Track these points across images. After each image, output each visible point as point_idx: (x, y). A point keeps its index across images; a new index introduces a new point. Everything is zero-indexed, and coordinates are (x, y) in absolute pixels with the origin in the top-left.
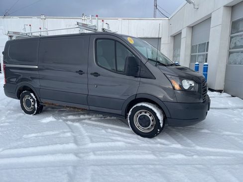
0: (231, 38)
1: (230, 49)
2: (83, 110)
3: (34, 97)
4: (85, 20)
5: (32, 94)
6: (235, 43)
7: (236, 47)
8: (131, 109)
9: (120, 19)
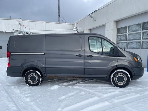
0: (117, 36)
1: (117, 41)
2: (80, 78)
3: (39, 74)
4: (20, 21)
5: (37, 72)
6: (120, 39)
7: (120, 40)
8: (113, 74)
9: (44, 22)
